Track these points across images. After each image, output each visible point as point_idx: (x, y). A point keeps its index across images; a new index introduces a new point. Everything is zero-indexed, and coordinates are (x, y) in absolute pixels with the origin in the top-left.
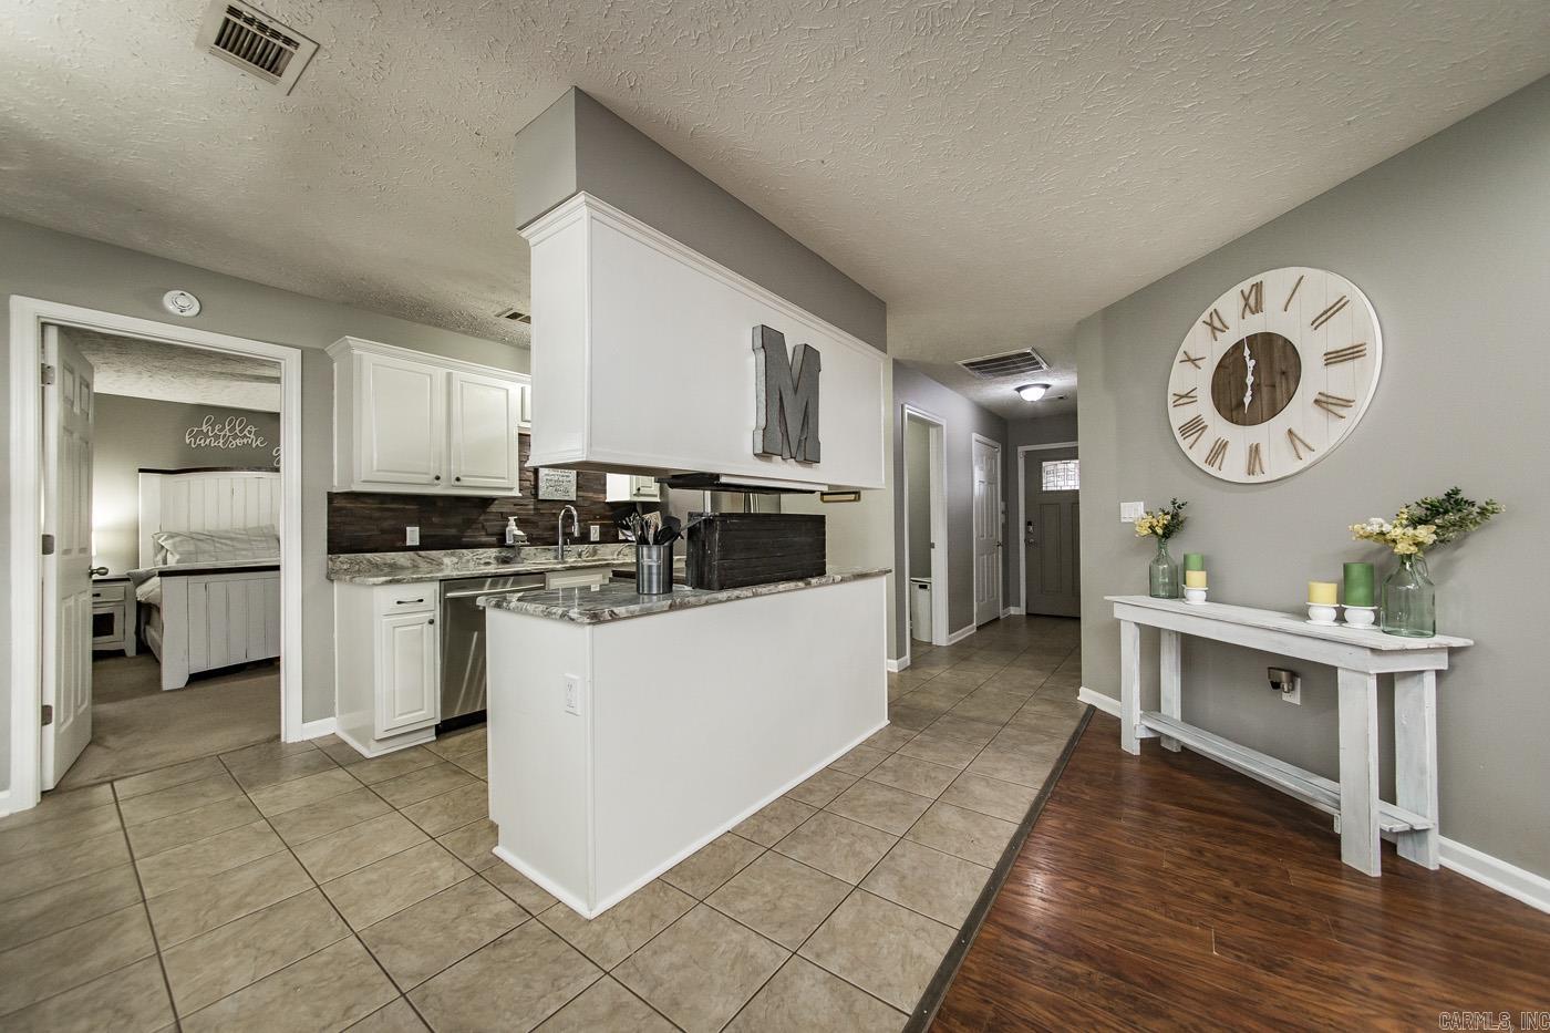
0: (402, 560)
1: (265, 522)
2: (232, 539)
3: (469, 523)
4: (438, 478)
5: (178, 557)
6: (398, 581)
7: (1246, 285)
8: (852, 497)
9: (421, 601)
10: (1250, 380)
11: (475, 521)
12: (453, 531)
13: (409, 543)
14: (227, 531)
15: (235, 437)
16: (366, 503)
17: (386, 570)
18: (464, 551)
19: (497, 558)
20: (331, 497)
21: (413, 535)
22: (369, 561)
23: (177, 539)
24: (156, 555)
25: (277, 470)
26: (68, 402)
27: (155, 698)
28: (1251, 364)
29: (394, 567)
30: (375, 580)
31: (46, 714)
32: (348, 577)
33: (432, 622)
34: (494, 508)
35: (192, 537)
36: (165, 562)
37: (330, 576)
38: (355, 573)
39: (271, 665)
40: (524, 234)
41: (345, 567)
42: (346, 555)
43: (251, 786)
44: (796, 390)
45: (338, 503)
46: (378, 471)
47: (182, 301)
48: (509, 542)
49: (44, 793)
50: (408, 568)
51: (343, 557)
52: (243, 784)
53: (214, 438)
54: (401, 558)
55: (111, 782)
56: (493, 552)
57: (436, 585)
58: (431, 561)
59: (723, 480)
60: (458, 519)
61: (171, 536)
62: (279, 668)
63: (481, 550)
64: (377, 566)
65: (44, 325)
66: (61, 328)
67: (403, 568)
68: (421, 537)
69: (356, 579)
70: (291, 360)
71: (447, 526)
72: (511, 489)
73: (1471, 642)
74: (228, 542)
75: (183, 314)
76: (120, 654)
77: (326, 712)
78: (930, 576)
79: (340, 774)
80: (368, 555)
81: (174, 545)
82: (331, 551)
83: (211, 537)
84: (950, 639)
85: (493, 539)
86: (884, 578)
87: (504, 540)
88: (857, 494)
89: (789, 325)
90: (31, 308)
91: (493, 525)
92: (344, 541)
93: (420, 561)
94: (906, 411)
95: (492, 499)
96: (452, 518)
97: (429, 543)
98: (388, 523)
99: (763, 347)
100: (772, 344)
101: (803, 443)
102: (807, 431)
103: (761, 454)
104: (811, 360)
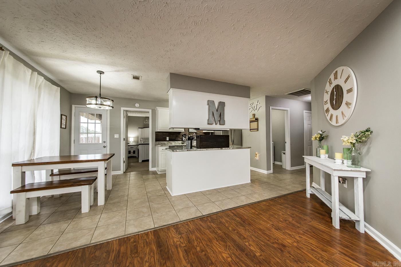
3: (177, 136)
4: (170, 129)
5: (143, 142)
6: (162, 146)
7: (334, 72)
8: (256, 130)
10: (335, 97)
11: (178, 136)
12: (174, 138)
16: (161, 133)
18: (176, 141)
19: (181, 143)
20: (156, 132)
21: (168, 139)
24: (140, 141)
25: (149, 128)
27: (137, 163)
28: (335, 93)
29: (165, 144)
31: (124, 162)
34: (181, 134)
35: (145, 139)
37: (156, 145)
39: (148, 161)
40: (168, 93)
41: (158, 144)
44: (217, 111)
45: (157, 133)
46: (161, 128)
47: (137, 105)
48: (183, 140)
49: (124, 172)
50: (167, 144)
51: (157, 142)
52: (143, 175)
54: (166, 142)
55: (130, 172)
56: (181, 142)
58: (170, 143)
59: (200, 129)
60: (175, 136)
61: (142, 138)
63: (179, 141)
64: (162, 144)
68: (169, 139)
70: (150, 111)
71: (173, 137)
72: (183, 130)
73: (370, 170)
76: (136, 157)
77: (155, 167)
78: (285, 151)
79: (154, 175)
80: (161, 142)
81: (142, 140)
82: (156, 141)
83: (147, 139)
84: (291, 169)
85: (181, 139)
86: (249, 149)
87: (182, 140)
88: (258, 129)
89: (217, 98)
90: (122, 109)
91: (181, 137)
92: (158, 139)
93: (169, 143)
94: (271, 108)
95: (181, 132)
96: (174, 136)
97: (170, 140)
98: (164, 136)
99: (208, 104)
100: (210, 103)
101: (220, 121)
102: (220, 118)
103: (208, 124)
104: (222, 104)
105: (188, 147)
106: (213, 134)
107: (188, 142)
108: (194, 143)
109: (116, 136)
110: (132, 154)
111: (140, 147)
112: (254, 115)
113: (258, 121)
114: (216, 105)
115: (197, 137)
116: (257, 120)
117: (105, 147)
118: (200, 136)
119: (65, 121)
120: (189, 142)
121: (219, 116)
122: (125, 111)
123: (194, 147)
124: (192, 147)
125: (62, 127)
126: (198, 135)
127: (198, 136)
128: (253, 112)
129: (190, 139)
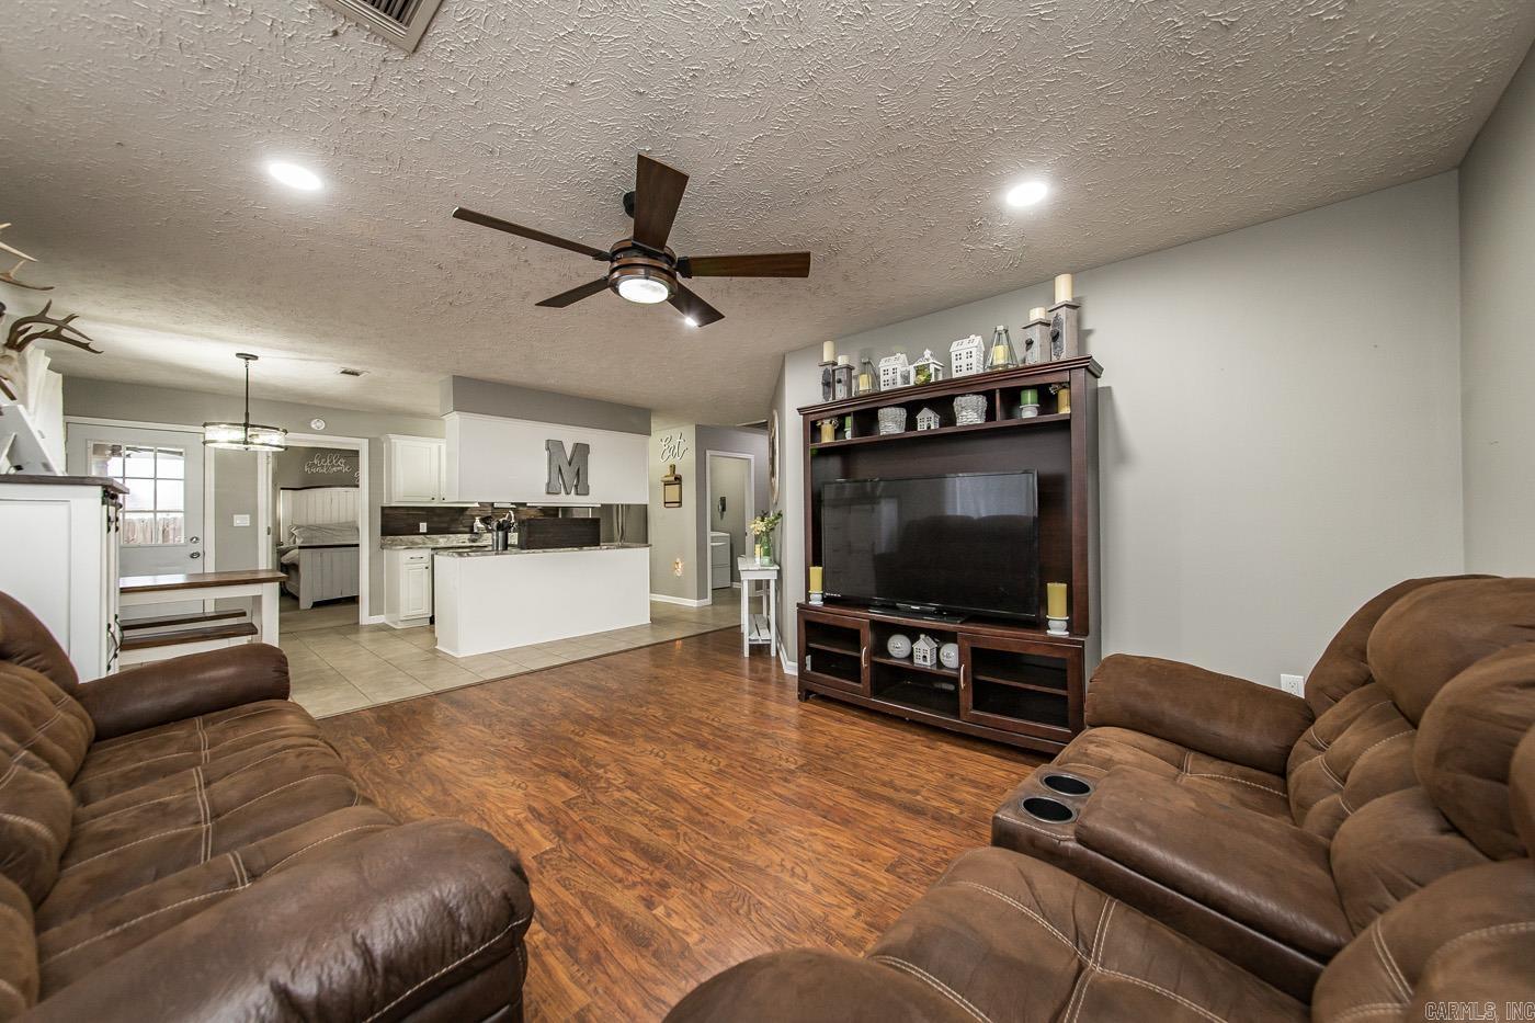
1: (350, 519)
3: (454, 521)
4: (433, 498)
5: (302, 539)
6: (411, 548)
8: (677, 505)
9: (422, 557)
11: (458, 520)
12: (446, 526)
13: (421, 531)
14: (329, 525)
15: (333, 466)
16: (400, 511)
17: (408, 542)
18: (451, 535)
19: (469, 539)
20: (383, 508)
21: (423, 527)
23: (301, 529)
25: (357, 486)
29: (413, 543)
30: (401, 547)
32: (388, 546)
33: (427, 568)
34: (468, 513)
35: (309, 528)
36: (296, 541)
37: (382, 547)
38: (392, 544)
39: (354, 600)
41: (389, 542)
43: (347, 634)
44: (570, 464)
45: (386, 512)
48: (476, 531)
50: (419, 543)
51: (389, 537)
53: (322, 468)
54: (417, 538)
55: (292, 633)
56: (467, 536)
57: (430, 551)
58: (432, 540)
61: (298, 527)
62: (358, 603)
63: (459, 535)
64: (404, 541)
67: (417, 543)
68: (428, 528)
70: (364, 443)
71: (442, 523)
75: (319, 429)
77: (380, 612)
79: (384, 632)
80: (400, 537)
82: (383, 535)
83: (320, 528)
85: (467, 529)
86: (648, 548)
87: (473, 530)
88: (680, 502)
89: (570, 436)
91: (467, 522)
92: (388, 530)
93: (427, 539)
94: (708, 454)
95: (467, 508)
96: (446, 520)
97: (431, 531)
98: (411, 521)
99: (548, 449)
100: (554, 447)
101: (576, 486)
102: (578, 481)
103: (548, 493)
104: (582, 450)
105: (497, 547)
106: (569, 516)
107: (497, 535)
108: (513, 538)
109: (241, 520)
111: (303, 556)
112: (673, 468)
113: (680, 484)
114: (569, 452)
115: (521, 523)
116: (678, 480)
117: (199, 555)
118: (529, 520)
120: (500, 534)
121: (574, 474)
123: (513, 546)
124: (506, 546)
126: (524, 517)
127: (523, 521)
128: (672, 461)
129: (504, 528)
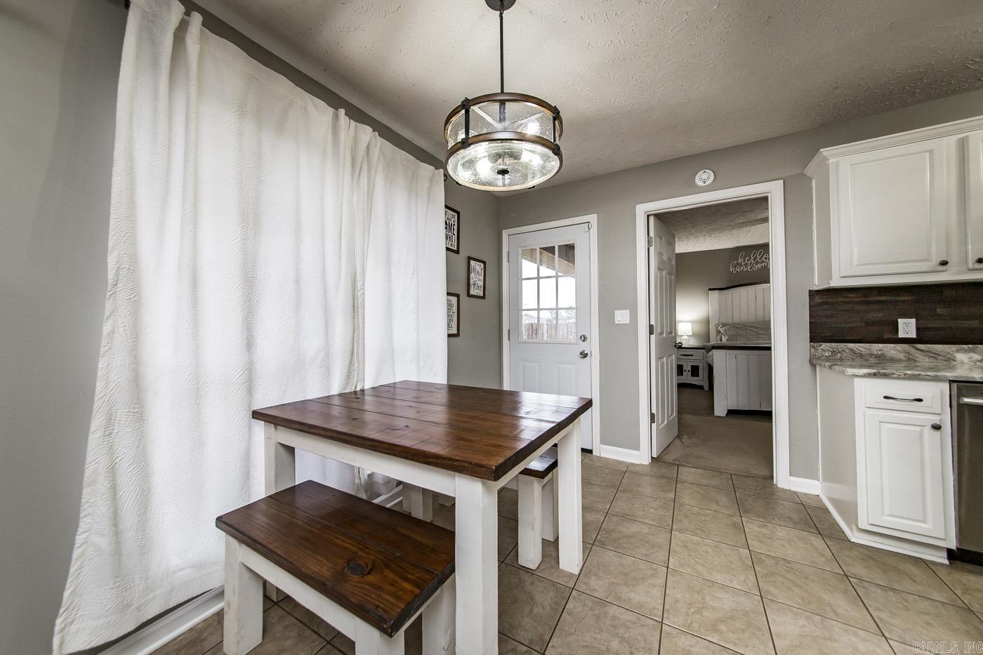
0: (893, 352)
2: (755, 327)
4: (944, 263)
5: (727, 337)
6: (885, 376)
9: (920, 400)
13: (901, 335)
14: (753, 323)
16: (847, 297)
17: (872, 360)
20: (811, 292)
21: (907, 328)
22: (851, 350)
23: (727, 327)
24: (717, 336)
26: (660, 254)
27: (710, 419)
29: (882, 359)
30: (856, 371)
31: (652, 417)
32: (827, 364)
33: (937, 427)
35: (734, 326)
36: (721, 340)
37: (813, 362)
38: (834, 361)
41: (827, 354)
42: (828, 344)
43: (746, 512)
45: (817, 300)
46: (858, 265)
47: (705, 176)
49: (652, 459)
50: (900, 360)
54: (890, 349)
55: (678, 466)
57: (945, 387)
58: (935, 355)
61: (724, 325)
64: (861, 356)
65: (648, 216)
66: (656, 215)
67: (892, 360)
68: (918, 329)
69: (835, 367)
71: (949, 321)
74: (755, 330)
75: (707, 184)
76: (701, 387)
77: (810, 473)
79: (818, 543)
81: (725, 330)
82: (812, 340)
83: (744, 327)
90: (642, 209)
92: (824, 331)
93: (918, 355)
97: (923, 337)
98: (879, 316)
109: (621, 317)
110: (688, 378)
111: (718, 358)
117: (584, 355)
119: (482, 278)
122: (652, 219)
125: (472, 292)
